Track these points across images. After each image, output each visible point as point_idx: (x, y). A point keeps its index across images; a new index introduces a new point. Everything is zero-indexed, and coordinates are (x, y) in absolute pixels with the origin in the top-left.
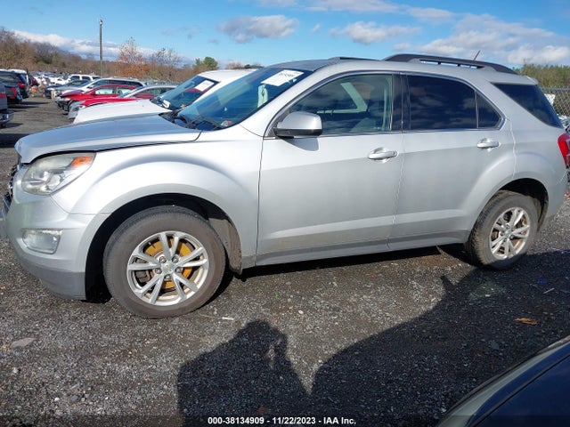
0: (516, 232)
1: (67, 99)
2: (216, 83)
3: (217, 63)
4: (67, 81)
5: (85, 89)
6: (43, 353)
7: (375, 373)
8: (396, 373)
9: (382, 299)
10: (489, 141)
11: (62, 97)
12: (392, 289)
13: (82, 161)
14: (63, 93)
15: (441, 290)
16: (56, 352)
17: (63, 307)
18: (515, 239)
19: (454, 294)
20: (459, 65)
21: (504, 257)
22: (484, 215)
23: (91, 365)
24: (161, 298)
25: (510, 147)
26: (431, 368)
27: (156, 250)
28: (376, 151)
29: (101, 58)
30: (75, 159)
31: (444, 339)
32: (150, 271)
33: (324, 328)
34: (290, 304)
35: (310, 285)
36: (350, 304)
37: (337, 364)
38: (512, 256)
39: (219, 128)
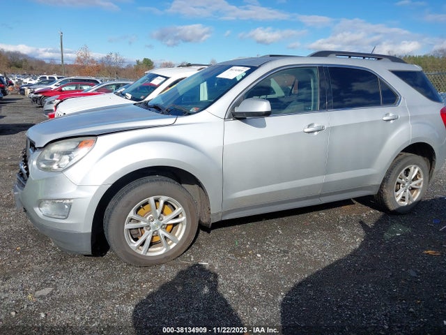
0: (413, 184)
1: (40, 95)
2: (167, 78)
3: (153, 63)
4: (37, 81)
5: (53, 87)
6: (62, 300)
7: (327, 301)
8: (342, 299)
9: (319, 242)
10: (391, 115)
11: (35, 94)
12: (325, 233)
13: (86, 143)
14: (36, 90)
15: (362, 232)
16: (73, 298)
17: (70, 261)
18: (412, 189)
19: (373, 235)
20: (364, 58)
21: (405, 203)
22: (389, 172)
23: (103, 307)
24: (150, 250)
25: (406, 119)
26: (369, 294)
27: (145, 212)
28: (309, 126)
29: (62, 61)
30: (80, 142)
31: (373, 270)
32: (142, 228)
33: (280, 267)
34: (249, 250)
35: (261, 234)
36: (295, 247)
37: (296, 295)
38: (411, 202)
39: (189, 114)
